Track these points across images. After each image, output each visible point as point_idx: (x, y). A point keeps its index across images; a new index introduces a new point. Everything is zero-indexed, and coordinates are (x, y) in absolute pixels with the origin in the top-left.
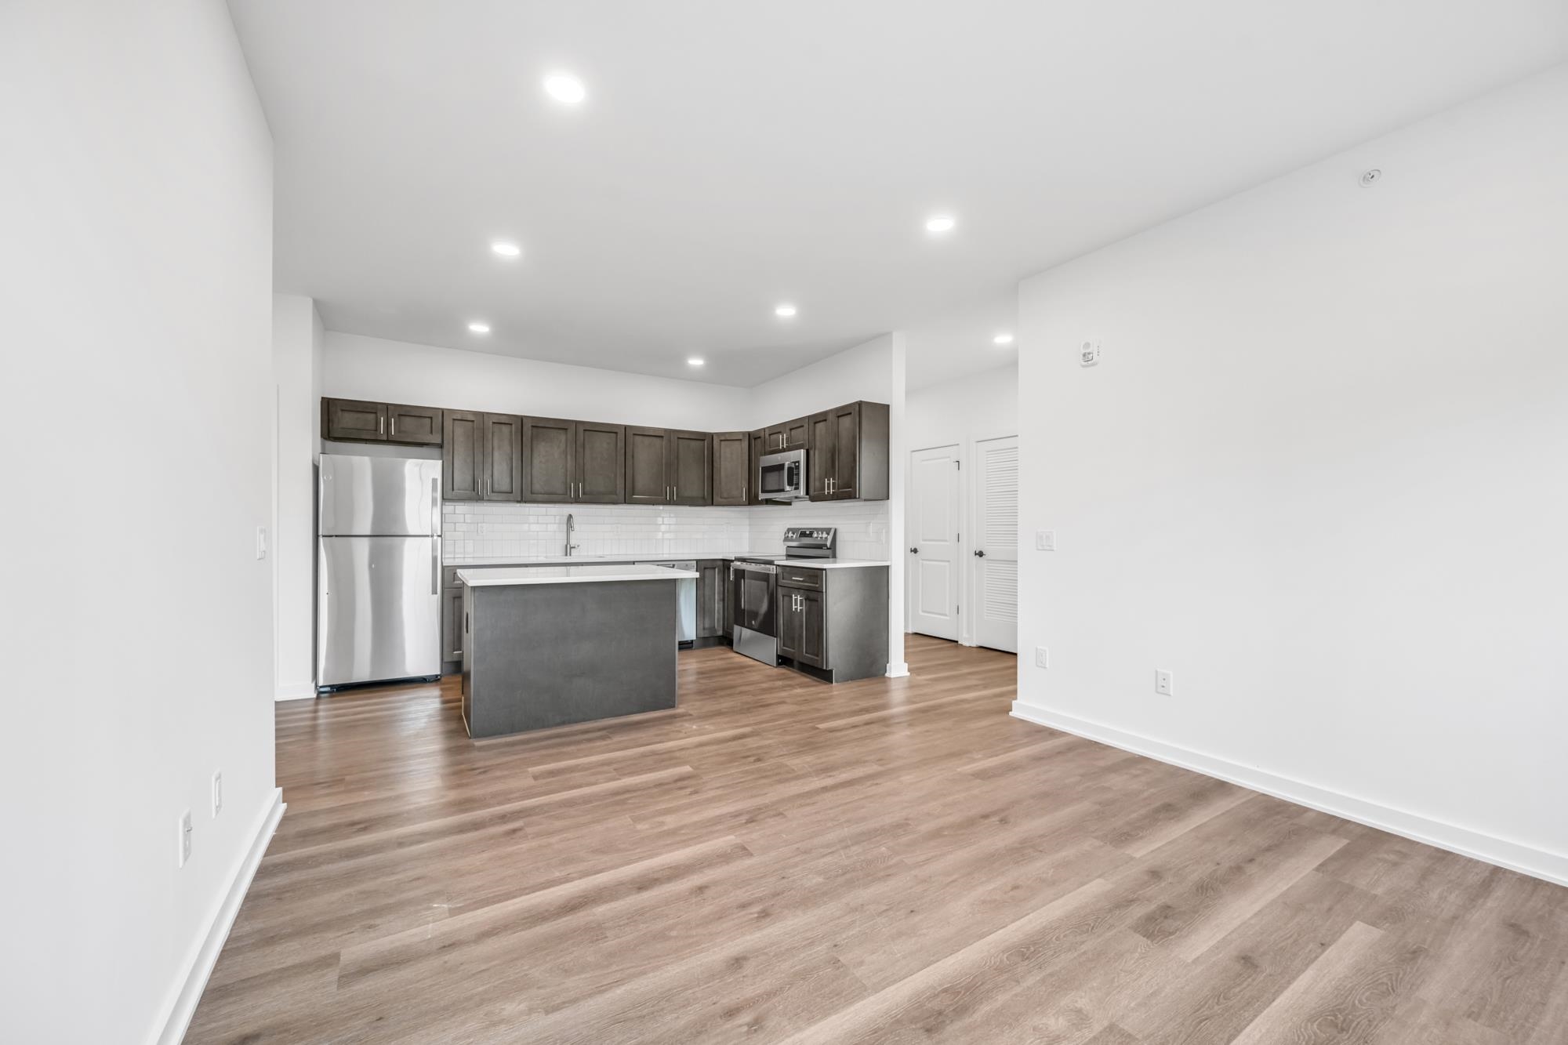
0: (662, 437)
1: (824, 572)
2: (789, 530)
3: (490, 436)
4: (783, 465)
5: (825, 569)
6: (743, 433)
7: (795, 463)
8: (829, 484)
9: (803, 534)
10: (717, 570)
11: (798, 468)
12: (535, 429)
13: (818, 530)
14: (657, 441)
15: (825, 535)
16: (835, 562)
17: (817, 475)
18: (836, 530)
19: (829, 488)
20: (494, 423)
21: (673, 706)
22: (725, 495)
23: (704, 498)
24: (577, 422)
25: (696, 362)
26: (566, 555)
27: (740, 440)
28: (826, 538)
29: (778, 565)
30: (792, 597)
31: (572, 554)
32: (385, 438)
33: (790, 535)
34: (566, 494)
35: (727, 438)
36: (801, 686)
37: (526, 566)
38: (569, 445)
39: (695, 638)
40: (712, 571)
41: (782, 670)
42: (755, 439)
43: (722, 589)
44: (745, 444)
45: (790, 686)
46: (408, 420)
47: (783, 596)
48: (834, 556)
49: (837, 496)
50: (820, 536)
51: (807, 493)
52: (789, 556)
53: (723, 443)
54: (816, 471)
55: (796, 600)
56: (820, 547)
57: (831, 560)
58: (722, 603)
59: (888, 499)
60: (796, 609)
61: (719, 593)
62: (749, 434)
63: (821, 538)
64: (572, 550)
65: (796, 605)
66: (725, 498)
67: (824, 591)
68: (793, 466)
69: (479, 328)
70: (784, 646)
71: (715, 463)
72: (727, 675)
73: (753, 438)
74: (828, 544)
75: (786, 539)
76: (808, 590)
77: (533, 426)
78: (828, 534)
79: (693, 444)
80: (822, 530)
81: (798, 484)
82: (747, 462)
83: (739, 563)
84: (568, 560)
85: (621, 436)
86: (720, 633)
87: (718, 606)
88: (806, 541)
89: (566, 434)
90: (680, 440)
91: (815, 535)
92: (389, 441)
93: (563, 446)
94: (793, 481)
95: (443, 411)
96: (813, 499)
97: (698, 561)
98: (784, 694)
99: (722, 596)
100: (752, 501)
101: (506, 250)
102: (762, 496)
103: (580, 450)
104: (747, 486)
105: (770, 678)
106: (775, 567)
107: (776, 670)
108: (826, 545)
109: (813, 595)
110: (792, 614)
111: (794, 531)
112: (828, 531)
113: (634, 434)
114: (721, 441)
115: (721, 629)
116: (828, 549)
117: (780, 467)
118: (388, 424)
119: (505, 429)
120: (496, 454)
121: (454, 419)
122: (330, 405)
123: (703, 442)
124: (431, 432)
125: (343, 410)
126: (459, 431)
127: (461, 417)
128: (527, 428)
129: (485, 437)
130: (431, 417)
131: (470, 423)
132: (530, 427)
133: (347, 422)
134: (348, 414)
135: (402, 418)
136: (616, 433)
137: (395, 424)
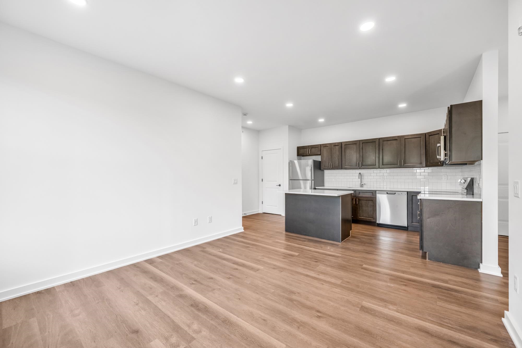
0: (397, 140)
3: (333, 150)
12: (346, 145)
14: (394, 142)
18: (472, 178)
20: (334, 146)
23: (421, 163)
24: (360, 141)
27: (439, 133)
28: (465, 183)
32: (308, 155)
34: (356, 166)
35: (432, 134)
38: (357, 149)
46: (313, 149)
59: (482, 159)
64: (362, 185)
66: (432, 163)
67: (422, 210)
69: (321, 120)
71: (426, 147)
74: (465, 186)
79: (414, 140)
85: (377, 142)
89: (356, 145)
90: (407, 140)
92: (309, 155)
93: (355, 149)
95: (321, 145)
97: (408, 192)
101: (289, 105)
103: (361, 150)
112: (467, 179)
113: (383, 141)
114: (429, 136)
118: (308, 151)
119: (337, 147)
120: (335, 155)
121: (324, 147)
122: (299, 149)
123: (420, 138)
124: (318, 151)
125: (300, 149)
126: (325, 150)
127: (325, 146)
128: (343, 146)
129: (331, 151)
130: (318, 147)
131: (327, 147)
132: (344, 145)
133: (301, 152)
134: (301, 150)
135: (312, 149)
136: (375, 142)
137: (310, 151)
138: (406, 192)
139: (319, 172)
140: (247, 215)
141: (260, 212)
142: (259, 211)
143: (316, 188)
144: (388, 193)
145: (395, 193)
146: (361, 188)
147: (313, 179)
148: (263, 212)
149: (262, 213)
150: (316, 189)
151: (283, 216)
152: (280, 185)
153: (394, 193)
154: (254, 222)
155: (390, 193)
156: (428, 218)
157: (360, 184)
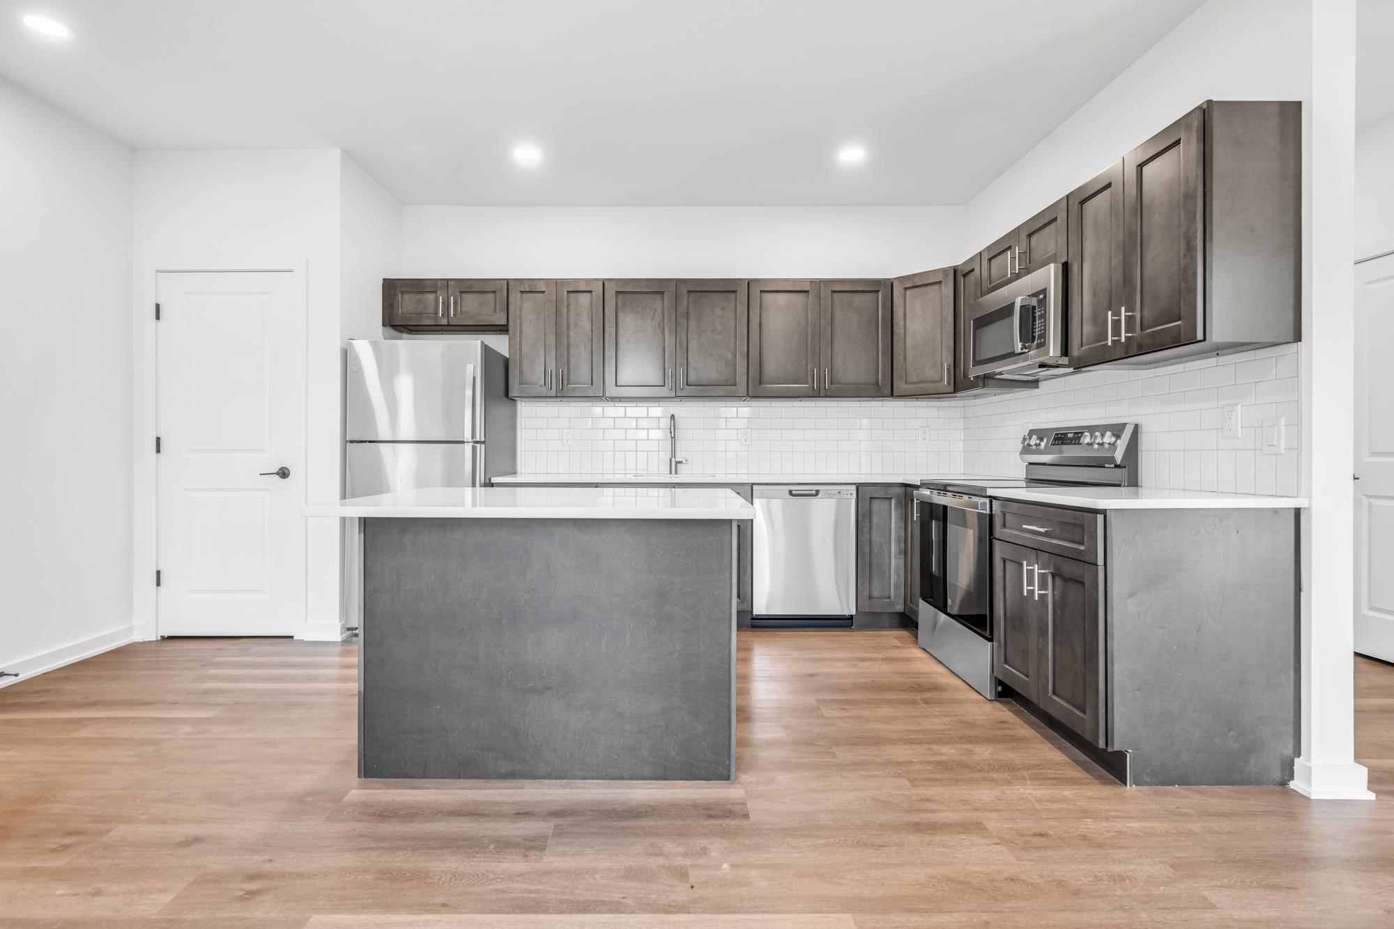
0: (807, 292)
1: (1100, 518)
2: (1032, 433)
3: (565, 310)
4: (1012, 305)
5: (1104, 512)
6: (945, 271)
7: (1035, 295)
8: (1116, 324)
9: (1061, 438)
10: (893, 502)
11: (1043, 303)
12: (621, 297)
13: (1092, 429)
14: (800, 297)
15: (1108, 438)
16: (1136, 496)
17: (1087, 310)
18: (1136, 427)
19: (1116, 332)
20: (570, 292)
21: (725, 777)
22: (913, 378)
23: (877, 384)
25: (852, 155)
26: (671, 473)
27: (940, 283)
28: (1113, 445)
29: (995, 498)
30: (1022, 565)
31: (679, 471)
32: (444, 322)
33: (1034, 440)
34: (665, 386)
35: (916, 283)
36: (1039, 774)
37: (596, 485)
38: (666, 314)
39: (854, 612)
40: (886, 503)
41: (1004, 712)
42: (964, 276)
43: (903, 534)
44: (948, 289)
45: (1010, 767)
46: (468, 297)
47: (1004, 561)
48: (1134, 482)
49: (1140, 347)
50: (1099, 440)
51: (1065, 351)
52: (1033, 482)
53: (909, 292)
54: (1084, 302)
55: (1030, 573)
56: (1099, 464)
57: (1124, 490)
58: (903, 556)
59: (1298, 338)
60: (1031, 592)
61: (898, 541)
62: (955, 270)
63: (1101, 444)
64: (679, 465)
65: (1031, 583)
66: (914, 383)
67: (1100, 561)
68: (1034, 302)
70: (1006, 662)
71: (895, 328)
72: (879, 703)
73: (958, 275)
74: (1119, 456)
75: (1026, 450)
76: (1061, 555)
77: (618, 292)
78: (1118, 437)
79: (857, 298)
80: (1103, 429)
81: (1044, 336)
82: (951, 319)
83: (927, 492)
84: (674, 479)
85: (742, 295)
86: (900, 608)
87: (895, 563)
88: (1070, 451)
89: (663, 299)
90: (835, 295)
91: (1086, 439)
92: (450, 326)
93: (658, 317)
94: (1031, 332)
95: (508, 281)
96: (1079, 365)
97: (859, 486)
98: (985, 794)
99: (903, 546)
100: (960, 384)
102: (974, 372)
103: (682, 321)
104: (951, 359)
105: (968, 734)
106: (987, 501)
107: (988, 707)
108: (1112, 460)
109: (1069, 568)
110: (1024, 601)
111: (1040, 434)
112: (1117, 430)
113: (762, 291)
114: (906, 289)
115: (902, 602)
116: (1117, 466)
117: (1007, 311)
118: (446, 305)
119: (584, 299)
120: (572, 334)
121: (522, 292)
122: (392, 289)
123: (875, 294)
124: (495, 312)
125: (403, 293)
126: (527, 306)
127: (530, 288)
128: (610, 295)
129: (558, 312)
130: (495, 292)
131: (540, 295)
132: (614, 294)
133: (407, 304)
134: (406, 297)
135: (464, 295)
136: (735, 292)
137: (455, 303)
138: (854, 487)
139: (502, 410)
140: (22, 677)
141: (144, 631)
142: (130, 631)
143: (494, 480)
144: (794, 492)
145: (818, 492)
146: (673, 475)
147: (483, 439)
148: (166, 635)
149: (153, 637)
150: (492, 485)
151: (302, 642)
152: (284, 473)
153: (814, 492)
154: (83, 733)
155: (803, 492)
156: (1131, 596)
157: (671, 459)
